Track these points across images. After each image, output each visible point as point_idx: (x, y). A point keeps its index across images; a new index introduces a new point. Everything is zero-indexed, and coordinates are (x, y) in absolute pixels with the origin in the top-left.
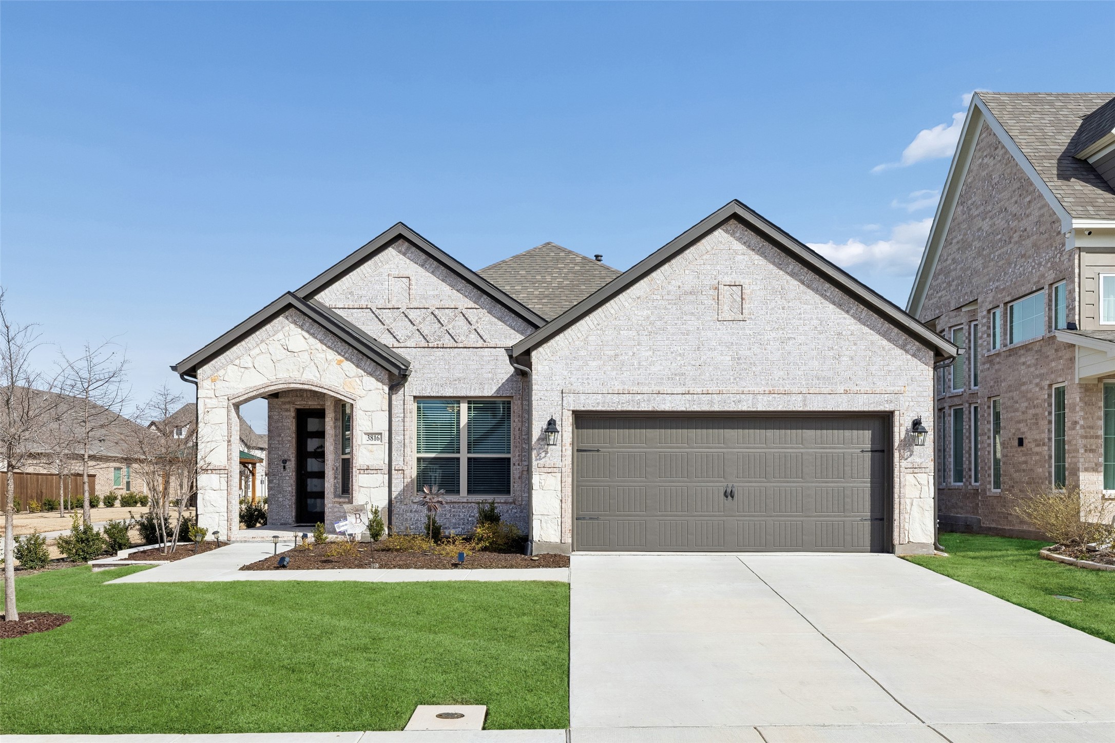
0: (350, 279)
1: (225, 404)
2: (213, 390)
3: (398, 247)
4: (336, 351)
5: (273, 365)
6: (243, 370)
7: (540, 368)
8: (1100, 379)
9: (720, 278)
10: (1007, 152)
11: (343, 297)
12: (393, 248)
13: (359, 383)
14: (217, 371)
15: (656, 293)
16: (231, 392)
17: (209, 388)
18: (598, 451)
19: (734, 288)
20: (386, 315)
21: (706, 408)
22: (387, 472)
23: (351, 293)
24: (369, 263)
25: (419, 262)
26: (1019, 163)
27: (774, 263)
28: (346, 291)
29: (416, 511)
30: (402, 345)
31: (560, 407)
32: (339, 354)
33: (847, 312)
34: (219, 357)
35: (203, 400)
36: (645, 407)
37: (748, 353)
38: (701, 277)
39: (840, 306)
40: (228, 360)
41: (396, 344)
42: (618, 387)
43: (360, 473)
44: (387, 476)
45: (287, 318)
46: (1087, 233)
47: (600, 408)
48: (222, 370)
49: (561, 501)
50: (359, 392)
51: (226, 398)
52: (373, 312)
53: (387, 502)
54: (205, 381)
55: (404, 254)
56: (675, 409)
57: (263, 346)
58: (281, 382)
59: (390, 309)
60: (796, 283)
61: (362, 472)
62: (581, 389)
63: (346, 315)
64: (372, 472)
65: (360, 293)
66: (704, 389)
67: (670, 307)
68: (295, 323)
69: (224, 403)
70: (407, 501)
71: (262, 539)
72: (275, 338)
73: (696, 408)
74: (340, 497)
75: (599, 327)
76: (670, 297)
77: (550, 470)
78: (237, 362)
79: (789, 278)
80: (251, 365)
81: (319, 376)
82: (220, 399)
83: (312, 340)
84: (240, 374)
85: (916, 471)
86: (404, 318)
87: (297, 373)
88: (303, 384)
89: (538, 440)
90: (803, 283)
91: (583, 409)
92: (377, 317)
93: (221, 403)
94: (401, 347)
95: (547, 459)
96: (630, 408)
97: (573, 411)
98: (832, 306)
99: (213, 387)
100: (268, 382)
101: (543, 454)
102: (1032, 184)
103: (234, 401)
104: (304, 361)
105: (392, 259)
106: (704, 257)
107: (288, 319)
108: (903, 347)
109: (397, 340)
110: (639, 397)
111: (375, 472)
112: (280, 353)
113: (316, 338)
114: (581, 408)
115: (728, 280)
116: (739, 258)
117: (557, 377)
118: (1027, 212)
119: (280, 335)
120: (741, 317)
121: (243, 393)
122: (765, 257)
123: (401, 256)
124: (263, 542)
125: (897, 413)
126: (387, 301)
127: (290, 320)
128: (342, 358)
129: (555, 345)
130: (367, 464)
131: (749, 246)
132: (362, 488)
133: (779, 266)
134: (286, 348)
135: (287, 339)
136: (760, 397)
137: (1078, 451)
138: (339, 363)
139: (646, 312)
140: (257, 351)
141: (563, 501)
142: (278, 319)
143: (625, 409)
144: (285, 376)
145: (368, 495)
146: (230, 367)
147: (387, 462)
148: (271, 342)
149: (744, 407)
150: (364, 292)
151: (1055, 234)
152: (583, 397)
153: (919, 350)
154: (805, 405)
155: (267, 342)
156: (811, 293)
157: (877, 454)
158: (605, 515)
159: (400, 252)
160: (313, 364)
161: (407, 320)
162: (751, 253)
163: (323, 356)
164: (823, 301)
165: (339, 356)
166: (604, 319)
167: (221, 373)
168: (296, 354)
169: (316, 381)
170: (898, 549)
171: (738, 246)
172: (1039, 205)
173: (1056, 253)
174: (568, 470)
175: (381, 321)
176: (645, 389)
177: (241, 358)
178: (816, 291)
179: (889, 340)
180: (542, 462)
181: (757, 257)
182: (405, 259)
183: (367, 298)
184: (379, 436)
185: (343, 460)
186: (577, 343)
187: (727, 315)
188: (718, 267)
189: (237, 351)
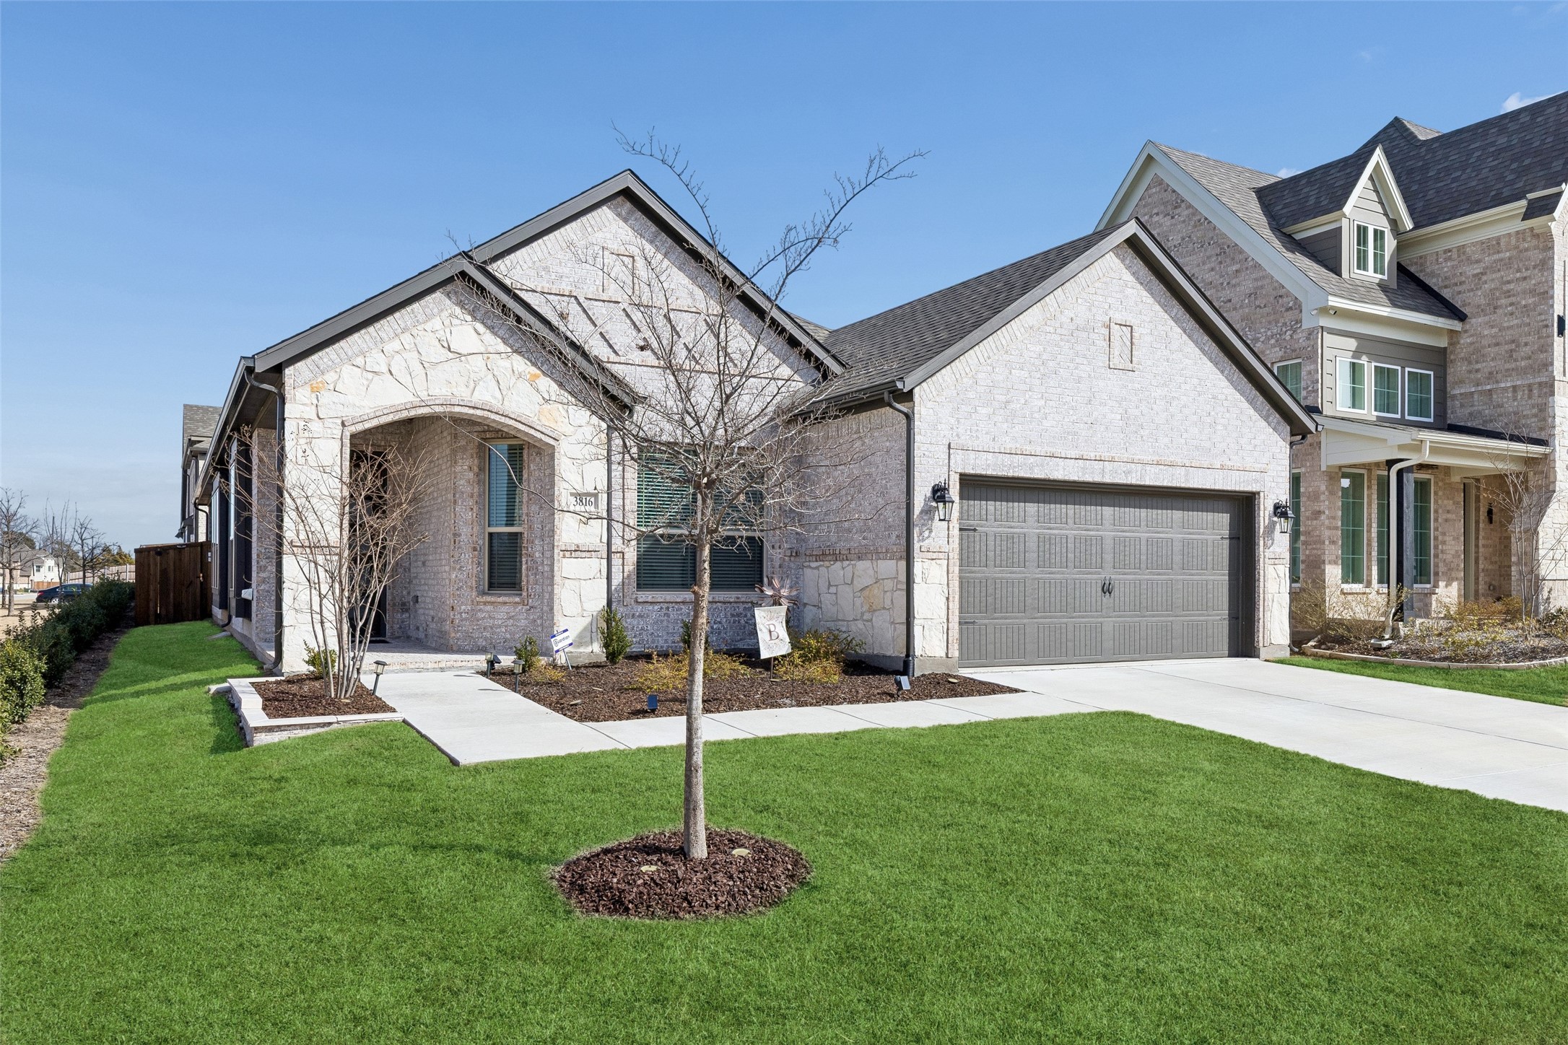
0: (543, 246)
1: (338, 433)
2: (314, 407)
3: (616, 208)
4: (528, 359)
5: (424, 371)
6: (370, 376)
7: (923, 411)
8: (1340, 467)
9: (1111, 313)
10: (1196, 212)
11: (533, 273)
12: (609, 208)
13: (564, 413)
14: (323, 373)
15: (1048, 323)
16: (349, 413)
17: (308, 402)
18: (975, 530)
19: (1124, 328)
20: (597, 310)
21: (1097, 478)
22: (605, 556)
23: (546, 269)
24: (574, 224)
25: (646, 236)
26: (1218, 225)
27: (1159, 303)
28: (538, 264)
29: (640, 616)
30: (622, 360)
31: (946, 468)
32: (534, 364)
33: (1222, 372)
34: (327, 350)
35: (295, 424)
36: (1038, 474)
37: (1137, 412)
38: (1094, 310)
39: (1216, 364)
40: (343, 356)
41: (613, 357)
42: (1010, 445)
43: (564, 557)
44: (604, 562)
45: (448, 295)
46: (1332, 312)
47: (990, 472)
48: (332, 373)
49: (948, 599)
50: (562, 427)
51: (339, 422)
52: (579, 304)
53: (604, 602)
54: (300, 390)
55: (625, 220)
56: (1067, 478)
57: (406, 338)
58: (437, 402)
59: (604, 301)
60: (1180, 331)
61: (568, 554)
62: (970, 444)
63: (537, 303)
64: (584, 554)
65: (560, 271)
66: (1098, 454)
67: (1062, 344)
68: (461, 304)
69: (335, 432)
70: (627, 601)
71: (402, 667)
72: (428, 326)
73: (1088, 478)
74: (484, 594)
75: (988, 361)
76: (1063, 332)
77: (935, 556)
78: (359, 361)
79: (1173, 324)
80: (385, 369)
81: (500, 397)
82: (328, 423)
83: (488, 337)
84: (366, 383)
85: (1277, 561)
86: (624, 317)
87: (464, 389)
88: (474, 408)
89: (922, 512)
90: (1185, 331)
91: (972, 472)
92: (584, 311)
93: (329, 431)
94: (620, 363)
95: (931, 540)
96: (1022, 474)
97: (961, 475)
98: (1210, 364)
99: (315, 402)
100: (416, 401)
101: (926, 534)
102: (1241, 252)
103: (353, 429)
104: (477, 370)
105: (607, 224)
106: (1096, 285)
107: (450, 298)
108: (1266, 419)
109: (615, 352)
110: (1032, 459)
111: (588, 554)
112: (435, 353)
113: (495, 334)
114: (970, 471)
115: (1118, 317)
116: (1129, 291)
117: (943, 426)
118: (1233, 282)
119: (436, 323)
120: (1130, 366)
121: (372, 415)
122: (1152, 294)
123: (621, 223)
124: (404, 671)
125: (1262, 494)
126: (601, 288)
127: (454, 298)
128: (538, 372)
129: (941, 381)
130: (576, 542)
131: (1137, 279)
132: (567, 581)
133: (1163, 306)
134: (446, 345)
135: (448, 331)
136: (1148, 468)
137: (1324, 543)
138: (532, 381)
139: (1039, 348)
140: (396, 345)
141: (951, 599)
142: (433, 296)
143: (1016, 475)
144: (444, 392)
145: (577, 591)
146: (347, 369)
147: (605, 539)
148: (420, 333)
149: (1133, 479)
150: (566, 271)
151: (1283, 309)
152: (972, 455)
153: (1278, 423)
154: (1187, 480)
155: (415, 332)
156: (1192, 345)
157: (1234, 541)
158: (982, 618)
159: (619, 215)
160: (490, 376)
161: (628, 321)
162: (1138, 286)
163: (506, 363)
164: (1202, 356)
165: (533, 368)
166: (995, 351)
167: (331, 377)
168: (463, 358)
169: (496, 404)
170: (1264, 653)
171: (1128, 276)
172: (1254, 276)
173: (1284, 329)
174: (955, 556)
175: (590, 319)
176: (1039, 450)
177: (368, 354)
178: (1196, 343)
179: (1255, 409)
180: (925, 544)
181: (1145, 293)
182: (627, 228)
183: (571, 280)
184: (593, 499)
185: (491, 535)
186: (965, 380)
187: (1116, 361)
188: (1109, 300)
189: (360, 342)
